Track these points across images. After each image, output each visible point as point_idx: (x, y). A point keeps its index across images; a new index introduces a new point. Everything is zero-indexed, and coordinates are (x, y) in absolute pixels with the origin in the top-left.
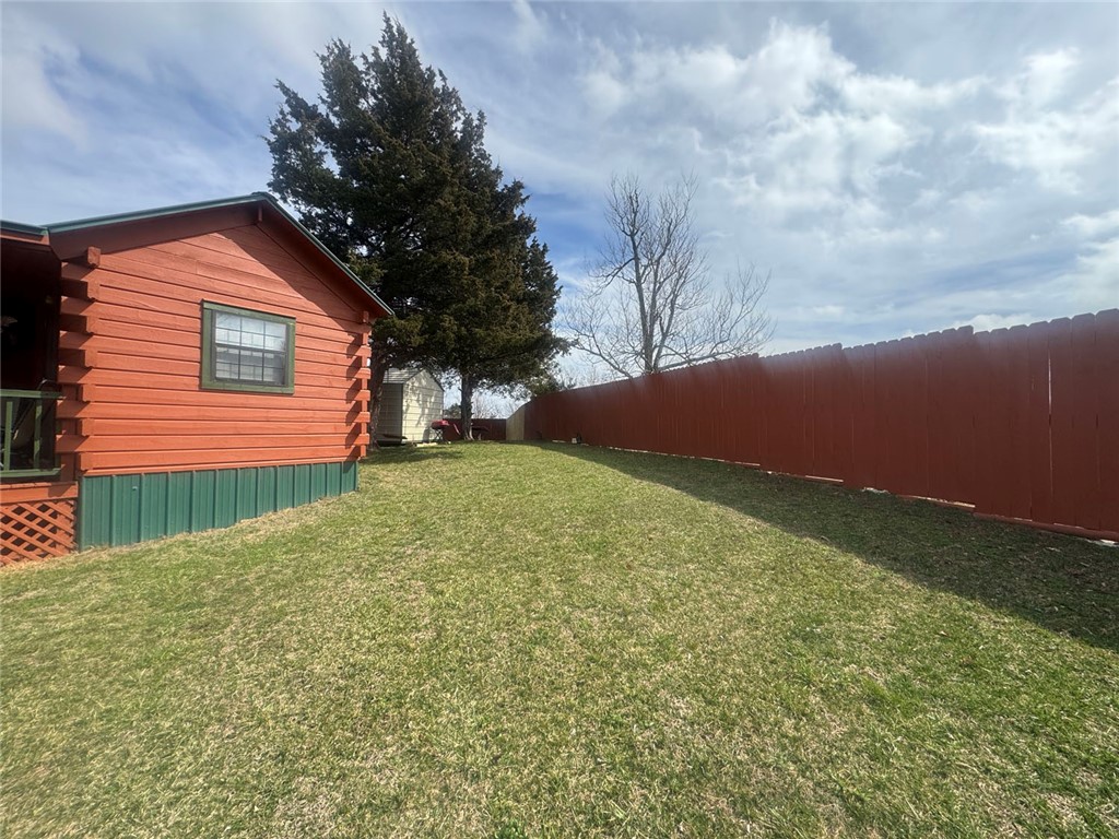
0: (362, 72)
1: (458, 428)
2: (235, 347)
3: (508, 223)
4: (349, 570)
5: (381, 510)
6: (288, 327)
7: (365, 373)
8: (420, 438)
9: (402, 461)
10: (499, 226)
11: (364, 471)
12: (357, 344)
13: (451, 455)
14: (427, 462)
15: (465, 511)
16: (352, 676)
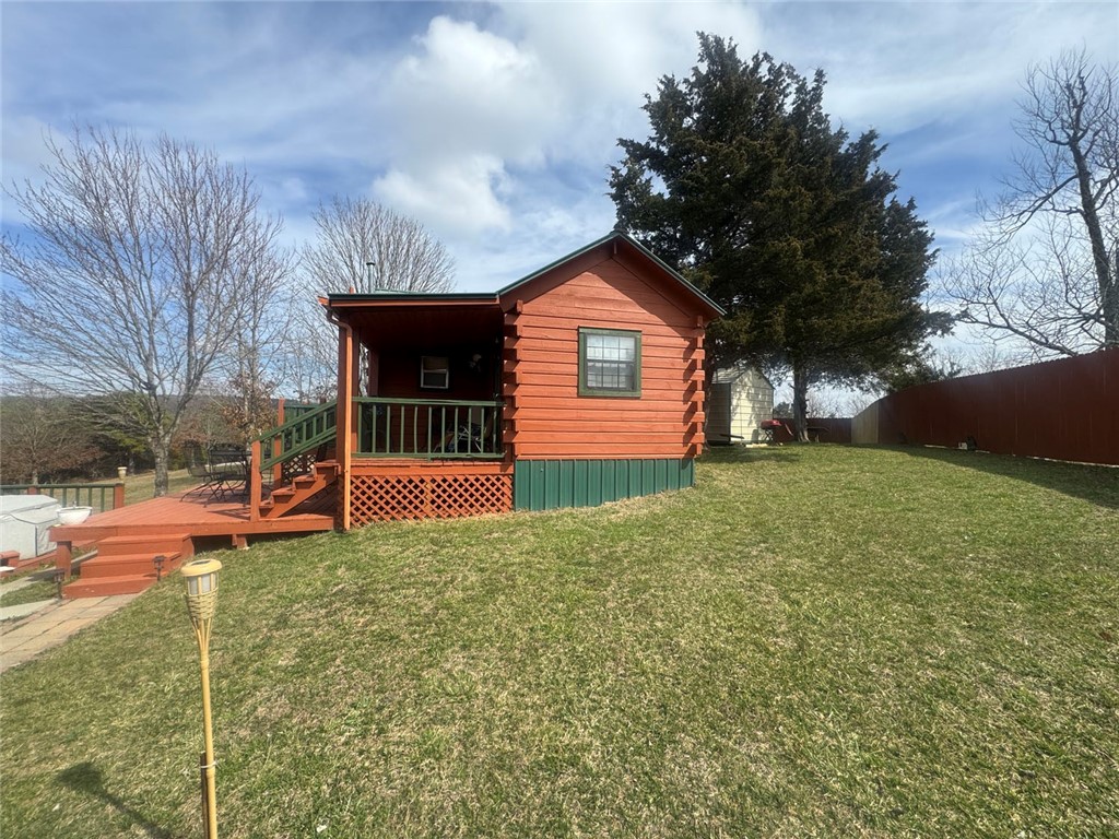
0: (685, 94)
1: (791, 429)
2: (599, 361)
3: (855, 189)
4: (698, 559)
5: (719, 507)
6: (636, 339)
7: (700, 375)
8: (748, 437)
9: (733, 462)
10: (841, 197)
11: (699, 468)
12: (692, 348)
13: (786, 458)
14: (760, 463)
15: (814, 519)
16: (715, 660)
